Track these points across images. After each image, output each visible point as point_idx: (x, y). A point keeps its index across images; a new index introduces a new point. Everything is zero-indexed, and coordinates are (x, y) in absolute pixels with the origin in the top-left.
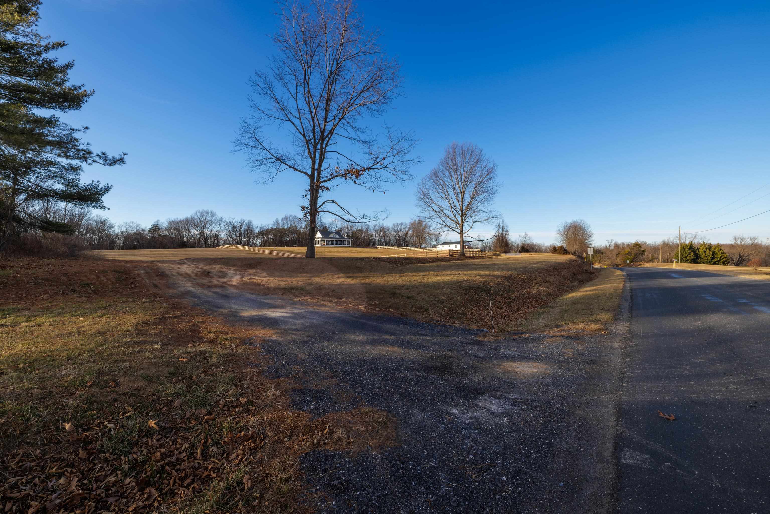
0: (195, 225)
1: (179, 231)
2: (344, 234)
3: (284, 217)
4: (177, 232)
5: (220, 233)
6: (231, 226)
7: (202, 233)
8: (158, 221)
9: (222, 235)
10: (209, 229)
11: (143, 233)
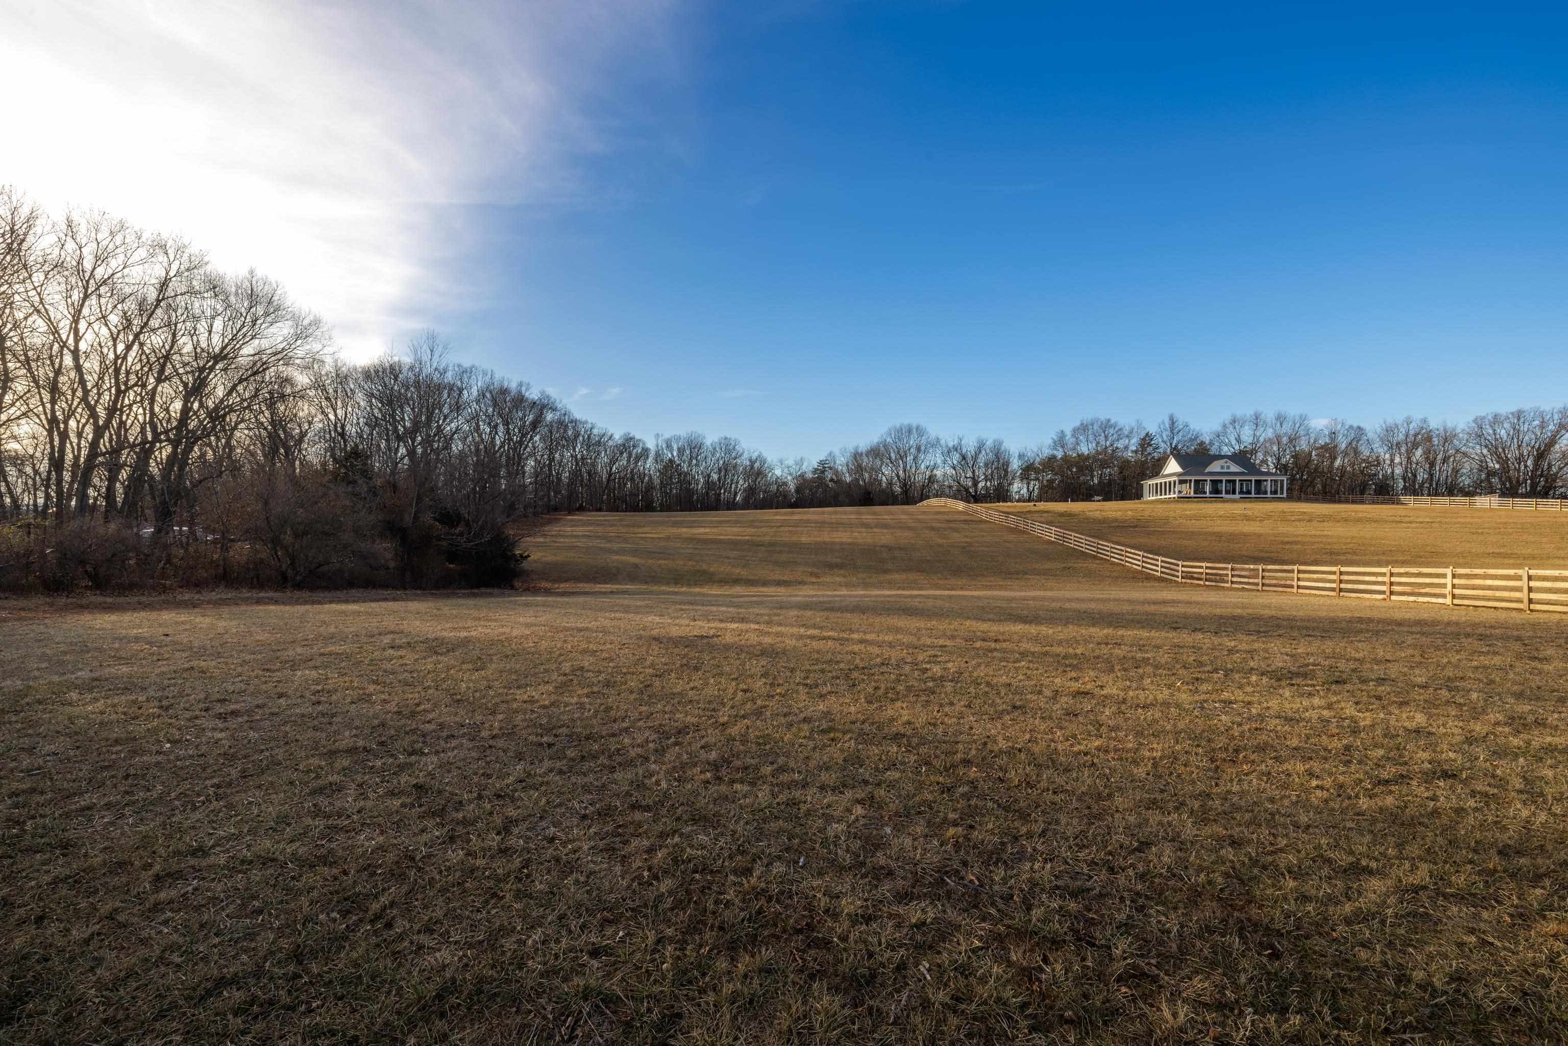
2: (1264, 462)
5: (934, 473)
6: (956, 457)
9: (940, 477)
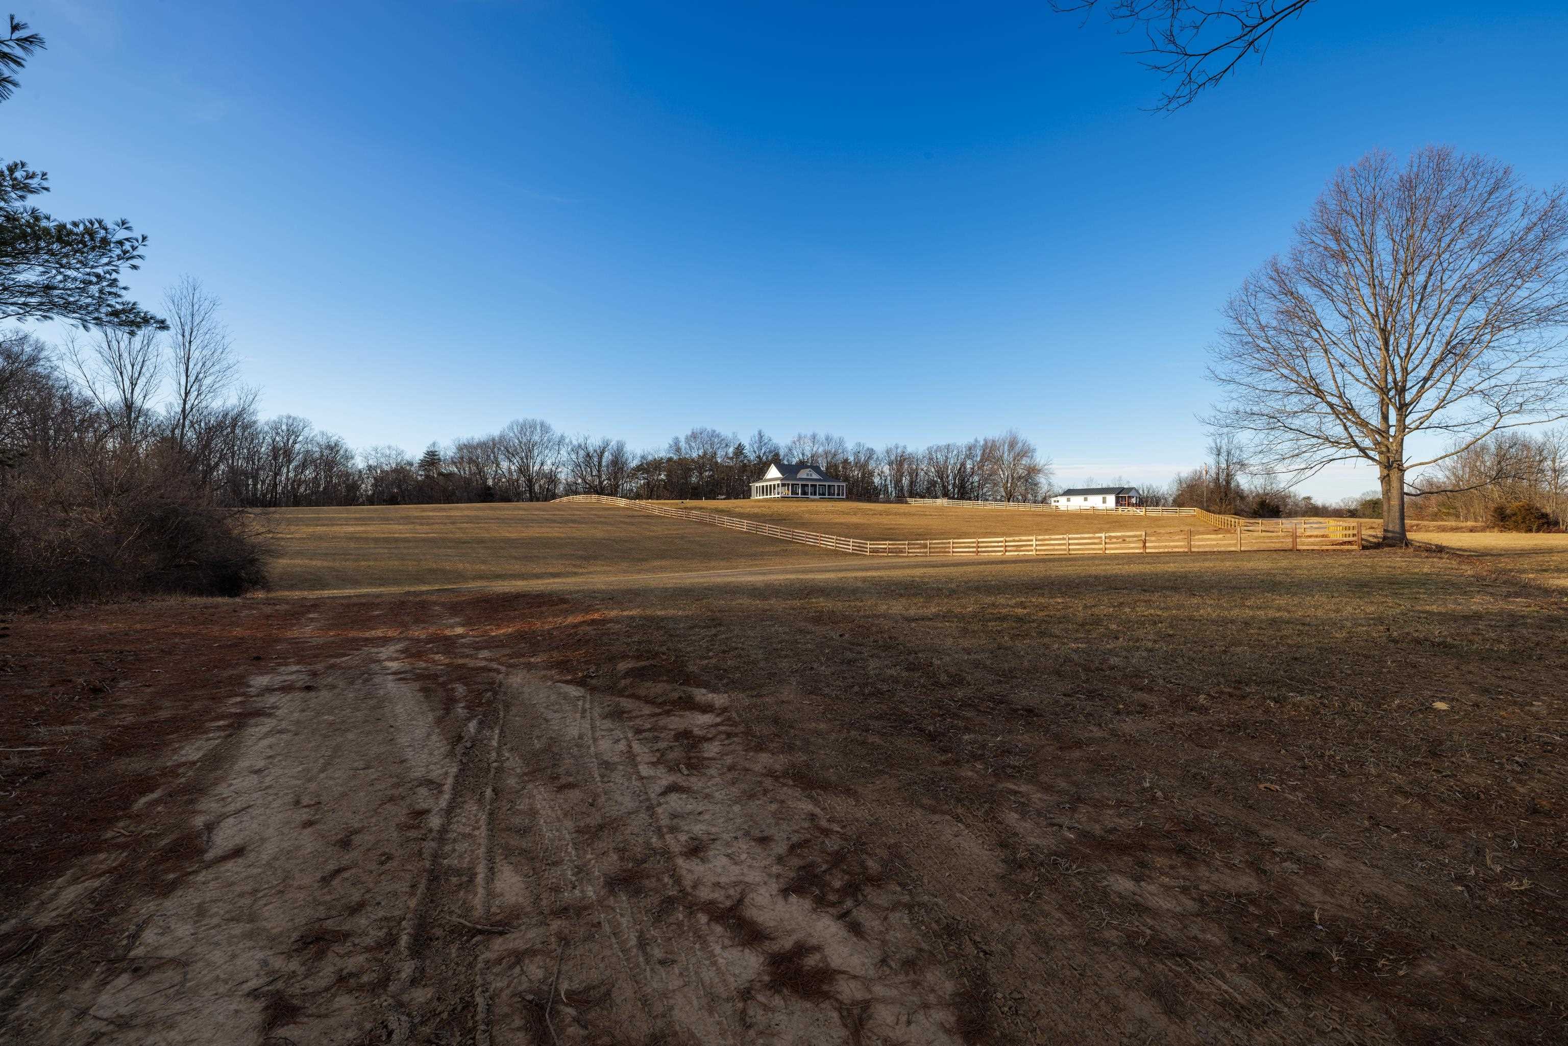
0: (508, 451)
1: (477, 466)
3: (689, 433)
4: (474, 469)
5: (559, 470)
6: (582, 453)
7: (523, 470)
8: (434, 444)
9: (564, 475)
10: (539, 460)
11: (408, 468)
